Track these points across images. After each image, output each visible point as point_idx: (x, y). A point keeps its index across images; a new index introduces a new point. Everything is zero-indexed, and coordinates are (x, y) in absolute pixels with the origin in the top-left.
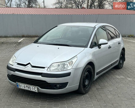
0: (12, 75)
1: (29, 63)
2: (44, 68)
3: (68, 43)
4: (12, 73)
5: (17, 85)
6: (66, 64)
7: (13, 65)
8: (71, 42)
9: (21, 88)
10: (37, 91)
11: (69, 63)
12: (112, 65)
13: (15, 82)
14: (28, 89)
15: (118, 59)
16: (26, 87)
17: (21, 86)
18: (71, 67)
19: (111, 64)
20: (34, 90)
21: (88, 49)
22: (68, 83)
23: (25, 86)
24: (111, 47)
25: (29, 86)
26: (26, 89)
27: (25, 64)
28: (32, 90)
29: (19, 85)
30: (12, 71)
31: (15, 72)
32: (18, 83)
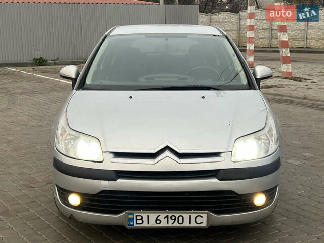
2: (217, 155)
7: (101, 162)
9: (145, 225)
10: (204, 225)
11: (268, 132)
14: (169, 225)
16: (164, 221)
17: (145, 219)
20: (193, 224)
23: (162, 216)
25: (177, 215)
26: (163, 224)
28: (185, 224)
29: (137, 219)
30: (101, 181)
31: (116, 181)
32: (132, 214)
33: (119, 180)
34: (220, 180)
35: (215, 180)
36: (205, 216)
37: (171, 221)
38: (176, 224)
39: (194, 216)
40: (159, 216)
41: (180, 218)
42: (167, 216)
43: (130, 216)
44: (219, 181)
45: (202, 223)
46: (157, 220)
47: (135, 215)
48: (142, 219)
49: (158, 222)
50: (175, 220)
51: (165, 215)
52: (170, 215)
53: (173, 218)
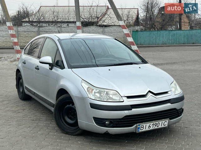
7: (123, 102)
16: (152, 126)
20: (163, 126)
26: (151, 128)
27: (145, 94)
29: (141, 127)
30: (125, 111)
31: (132, 110)
32: (140, 125)
33: (133, 110)
34: (172, 104)
35: (169, 104)
36: (167, 121)
37: (154, 126)
38: (156, 127)
40: (150, 124)
41: (158, 124)
42: (153, 124)
43: (139, 127)
45: (166, 125)
46: (149, 126)
47: (141, 125)
48: (143, 127)
49: (149, 127)
50: (156, 125)
51: (153, 123)
52: (154, 123)
53: (155, 124)
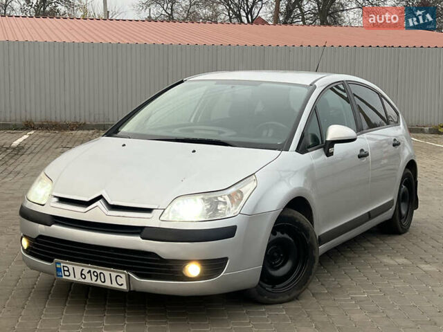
0: (41, 236)
1: (100, 197)
2: (149, 210)
3: (222, 135)
4: (41, 229)
5: (59, 270)
6: (220, 199)
7: (43, 205)
8: (234, 133)
9: (71, 278)
10: (124, 287)
11: (229, 196)
12: (370, 216)
13: (51, 261)
14: (93, 282)
15: (392, 197)
16: (88, 276)
17: (71, 271)
18: (238, 210)
19: (369, 212)
20: (115, 285)
21: (291, 155)
22: (226, 259)
23: (85, 271)
24: (366, 155)
25: (99, 271)
26: (88, 280)
27: (87, 199)
28: (108, 284)
29: (64, 271)
30: (39, 225)
31: (50, 226)
32: (60, 263)
33: (54, 226)
34: (143, 238)
35: (138, 238)
36: (123, 276)
37: (94, 278)
38: (99, 282)
39: (114, 275)
40: (83, 270)
41: (102, 275)
42: (90, 272)
43: (58, 266)
44: (141, 240)
45: (122, 285)
46: (82, 274)
47: (62, 265)
48: (68, 271)
49: (83, 276)
50: (97, 276)
51: (88, 269)
52: (92, 270)
53: (95, 274)
